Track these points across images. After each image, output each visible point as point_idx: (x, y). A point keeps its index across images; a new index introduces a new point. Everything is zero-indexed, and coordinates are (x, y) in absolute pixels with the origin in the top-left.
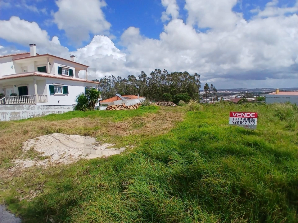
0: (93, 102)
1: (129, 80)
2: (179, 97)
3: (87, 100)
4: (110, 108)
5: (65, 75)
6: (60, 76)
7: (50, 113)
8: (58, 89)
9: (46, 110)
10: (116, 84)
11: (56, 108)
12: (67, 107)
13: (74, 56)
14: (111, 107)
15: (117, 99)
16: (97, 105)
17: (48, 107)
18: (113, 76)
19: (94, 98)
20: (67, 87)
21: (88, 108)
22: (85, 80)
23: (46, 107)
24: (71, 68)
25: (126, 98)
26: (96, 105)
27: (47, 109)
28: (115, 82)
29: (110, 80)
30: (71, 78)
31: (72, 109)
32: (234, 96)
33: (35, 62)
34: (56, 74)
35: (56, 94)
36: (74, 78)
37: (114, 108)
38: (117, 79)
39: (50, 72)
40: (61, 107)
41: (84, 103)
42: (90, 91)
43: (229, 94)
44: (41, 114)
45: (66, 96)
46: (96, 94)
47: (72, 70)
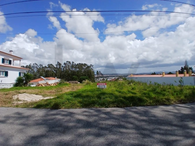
0: (27, 82)
1: (49, 67)
2: (82, 78)
4: (38, 85)
5: (6, 63)
6: (3, 64)
8: (1, 73)
13: (12, 51)
15: (41, 80)
18: (36, 64)
21: (24, 86)
22: (19, 67)
24: (10, 59)
25: (47, 79)
28: (37, 68)
30: (10, 66)
32: (114, 78)
34: (1, 63)
36: (12, 65)
37: (42, 85)
41: (22, 82)
43: (111, 77)
46: (30, 76)
47: (11, 61)
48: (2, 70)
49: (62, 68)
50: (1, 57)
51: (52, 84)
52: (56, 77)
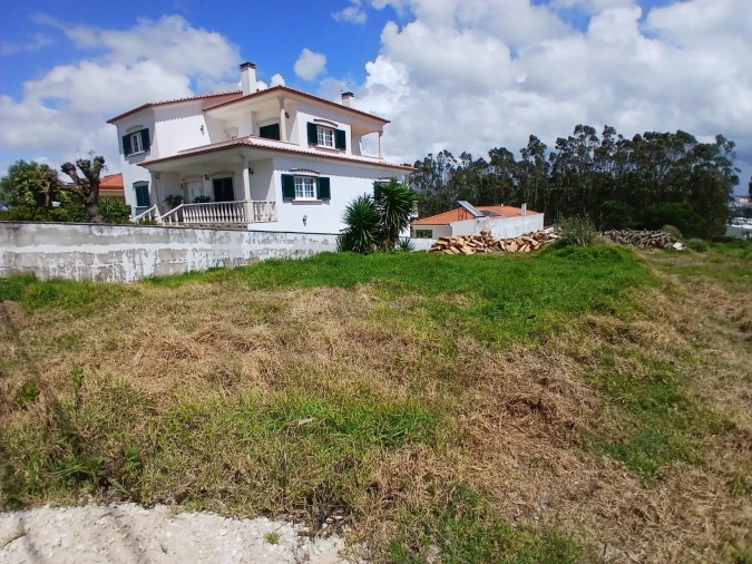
0: (393, 226)
1: (493, 163)
3: (377, 219)
4: (444, 247)
5: (324, 146)
7: (271, 255)
8: (303, 184)
9: (262, 246)
10: (457, 174)
11: (291, 242)
12: (321, 238)
13: (351, 94)
14: (446, 243)
15: (461, 218)
16: (405, 234)
17: (266, 236)
18: (447, 154)
19: (398, 211)
20: (328, 179)
21: (377, 245)
22: (377, 161)
23: (260, 237)
24: (341, 127)
25: (486, 214)
26: (400, 235)
27: (264, 241)
28: (452, 170)
29: (440, 164)
30: (341, 155)
31: (332, 245)
33: (254, 113)
34: (302, 145)
35: (298, 199)
37: (458, 247)
38: (460, 161)
39: (288, 138)
40: (304, 239)
41: (368, 228)
42: (386, 191)
44: (247, 256)
45: (324, 205)
46: (405, 199)
47: (344, 132)
48: (304, 173)
49: (551, 164)
50: (303, 119)
51: (513, 243)
52: (524, 206)
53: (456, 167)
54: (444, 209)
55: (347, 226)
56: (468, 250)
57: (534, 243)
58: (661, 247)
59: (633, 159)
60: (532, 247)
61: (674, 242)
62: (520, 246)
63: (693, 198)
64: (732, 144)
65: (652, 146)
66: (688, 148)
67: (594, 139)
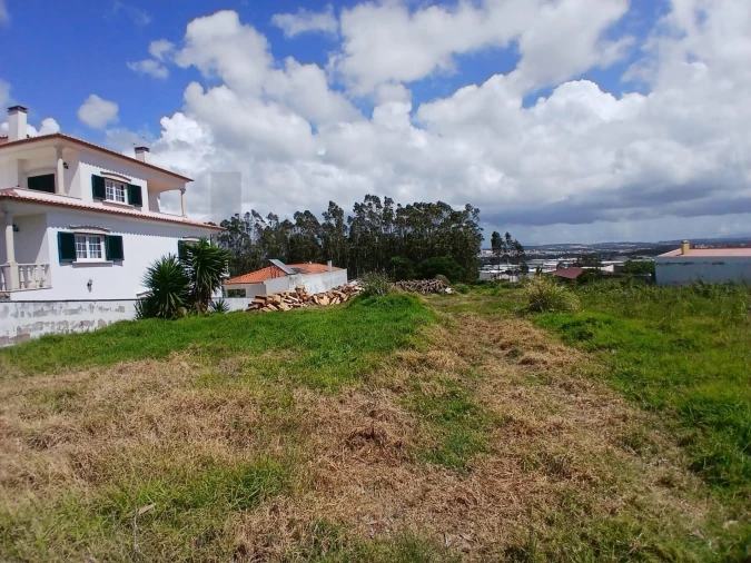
0: (204, 287)
1: (299, 224)
2: (432, 267)
3: (186, 280)
4: (261, 305)
5: (114, 201)
6: (99, 205)
7: (47, 330)
8: (87, 243)
9: (34, 320)
10: (265, 234)
11: (74, 312)
12: (115, 305)
13: (146, 149)
14: (263, 301)
15: (273, 276)
16: (217, 295)
17: (39, 307)
18: (255, 214)
19: (211, 272)
20: (120, 238)
21: (188, 308)
22: (180, 219)
23: (32, 309)
24: (135, 182)
25: (297, 271)
26: (213, 295)
27: (36, 314)
28: (260, 230)
29: (248, 224)
30: (134, 211)
31: (130, 313)
32: (554, 263)
33: (22, 162)
34: (86, 198)
35: (80, 260)
36: (145, 210)
37: (275, 304)
38: (267, 221)
39: (67, 190)
40: (90, 308)
41: (176, 290)
42: (195, 251)
43: (540, 257)
44: (13, 334)
45: (116, 268)
46: (217, 259)
47: (139, 188)
48: (88, 231)
49: (349, 227)
50: (86, 172)
51: (325, 297)
52: (330, 263)
53: (264, 227)
54: (254, 267)
55: (148, 289)
56: (285, 307)
57: (343, 295)
58: (438, 292)
59: (410, 223)
60: (342, 300)
61: (445, 287)
62: (331, 300)
63: (454, 251)
64: (477, 211)
65: (420, 214)
66: (446, 214)
67: (379, 206)
